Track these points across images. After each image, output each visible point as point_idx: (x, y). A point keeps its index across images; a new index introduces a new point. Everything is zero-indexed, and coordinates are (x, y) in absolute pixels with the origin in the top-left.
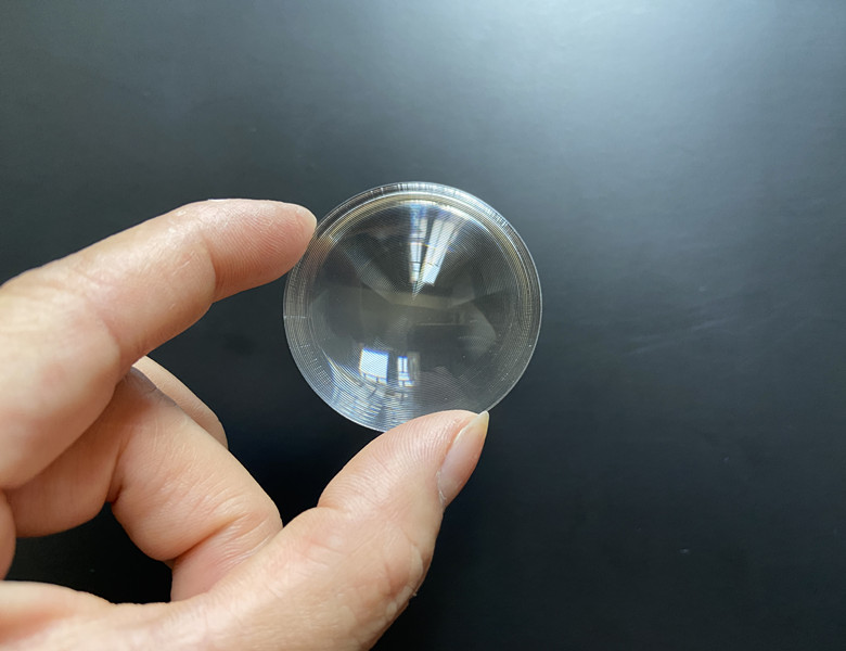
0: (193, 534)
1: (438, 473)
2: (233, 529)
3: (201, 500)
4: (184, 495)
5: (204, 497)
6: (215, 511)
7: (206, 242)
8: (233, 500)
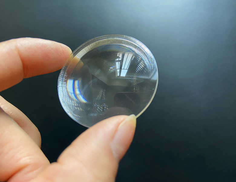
7: (18, 49)
8: (28, 157)
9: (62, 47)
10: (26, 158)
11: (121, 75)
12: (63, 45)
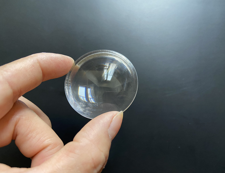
0: (37, 149)
1: (108, 130)
2: (49, 148)
3: (40, 139)
4: (35, 137)
5: (41, 138)
6: (44, 142)
7: (39, 62)
8: (49, 139)
9: (68, 59)
10: (48, 140)
11: (108, 80)
12: (69, 57)
